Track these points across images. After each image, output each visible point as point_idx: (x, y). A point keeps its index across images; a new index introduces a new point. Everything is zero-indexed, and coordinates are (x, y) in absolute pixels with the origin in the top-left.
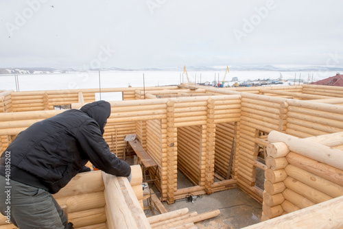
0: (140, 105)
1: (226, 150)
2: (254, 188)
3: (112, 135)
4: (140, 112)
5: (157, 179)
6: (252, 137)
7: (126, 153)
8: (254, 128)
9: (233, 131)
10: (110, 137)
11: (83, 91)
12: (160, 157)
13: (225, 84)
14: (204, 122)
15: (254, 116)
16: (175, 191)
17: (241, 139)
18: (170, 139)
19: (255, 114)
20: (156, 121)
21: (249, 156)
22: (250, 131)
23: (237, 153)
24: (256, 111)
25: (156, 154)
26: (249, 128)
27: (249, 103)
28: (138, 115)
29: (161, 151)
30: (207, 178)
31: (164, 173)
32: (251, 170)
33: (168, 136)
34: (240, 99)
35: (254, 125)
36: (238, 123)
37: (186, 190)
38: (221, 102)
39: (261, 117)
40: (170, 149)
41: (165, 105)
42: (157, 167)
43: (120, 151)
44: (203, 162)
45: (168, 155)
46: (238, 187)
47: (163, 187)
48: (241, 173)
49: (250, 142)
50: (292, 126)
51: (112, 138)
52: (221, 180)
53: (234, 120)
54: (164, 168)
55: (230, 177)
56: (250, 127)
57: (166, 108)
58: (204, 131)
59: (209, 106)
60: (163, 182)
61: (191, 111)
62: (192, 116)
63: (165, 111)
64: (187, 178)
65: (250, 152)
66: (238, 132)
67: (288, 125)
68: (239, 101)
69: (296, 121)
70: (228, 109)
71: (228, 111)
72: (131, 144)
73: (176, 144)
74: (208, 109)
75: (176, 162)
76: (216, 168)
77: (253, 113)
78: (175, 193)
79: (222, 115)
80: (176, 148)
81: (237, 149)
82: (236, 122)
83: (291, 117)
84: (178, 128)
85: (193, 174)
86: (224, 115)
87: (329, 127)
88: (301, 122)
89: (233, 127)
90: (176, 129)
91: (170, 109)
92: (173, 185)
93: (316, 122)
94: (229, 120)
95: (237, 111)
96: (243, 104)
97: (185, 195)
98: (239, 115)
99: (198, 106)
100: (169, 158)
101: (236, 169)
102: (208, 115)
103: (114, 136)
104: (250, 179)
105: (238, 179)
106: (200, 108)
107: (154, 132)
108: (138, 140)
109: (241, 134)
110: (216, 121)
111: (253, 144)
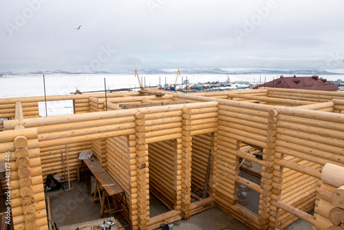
0: (101, 118)
1: (200, 163)
2: (237, 207)
3: (61, 153)
4: (101, 128)
5: (125, 208)
6: (232, 149)
7: (80, 173)
8: (234, 139)
9: (209, 143)
10: (60, 155)
11: (22, 100)
12: (128, 182)
13: (177, 88)
14: (180, 135)
15: (235, 125)
16: (148, 221)
17: (219, 151)
18: (140, 160)
19: (236, 123)
20: (123, 137)
21: (229, 170)
22: (230, 142)
23: (215, 167)
24: (237, 120)
25: (121, 175)
26: (229, 139)
27: (228, 110)
28: (99, 132)
29: (130, 174)
30: (184, 201)
31: (134, 201)
32: (233, 187)
33: (137, 156)
34: (217, 106)
35: (235, 136)
36: (216, 134)
37: (160, 217)
38: (197, 110)
39: (243, 127)
40: (141, 171)
41: (133, 118)
42: (124, 193)
43: (72, 172)
44: (179, 182)
45: (138, 179)
46: (217, 206)
47: (134, 218)
48: (220, 190)
49: (230, 155)
50: (283, 137)
51: (62, 157)
52: (198, 200)
53: (211, 130)
54: (134, 195)
55: (208, 196)
56: (231, 138)
57: (134, 122)
58: (179, 146)
59: (184, 115)
60: (133, 212)
61: (164, 123)
62: (165, 129)
63: (133, 124)
64: (158, 199)
65: (230, 166)
66: (215, 144)
67: (278, 136)
68: (216, 109)
69: (287, 131)
70: (204, 118)
71: (204, 121)
72: (86, 163)
73: (147, 164)
74: (183, 118)
75: (148, 186)
76: (193, 187)
77: (233, 122)
78: (148, 224)
79: (199, 126)
80: (147, 169)
81: (215, 163)
82: (213, 133)
83: (282, 127)
84: (149, 144)
85: (166, 196)
86: (200, 126)
87: (330, 139)
88: (295, 133)
89: (209, 138)
90: (147, 146)
91: (139, 122)
92: (145, 215)
93: (314, 133)
94: (206, 131)
95: (214, 119)
96: (221, 111)
97: (160, 223)
98: (217, 124)
99: (172, 116)
100: (139, 182)
101: (214, 186)
102: (184, 127)
103: (64, 154)
104: (232, 197)
105: (216, 197)
106: (174, 119)
107: (118, 149)
108: (95, 157)
109: (218, 146)
110: (193, 133)
111: (235, 157)
